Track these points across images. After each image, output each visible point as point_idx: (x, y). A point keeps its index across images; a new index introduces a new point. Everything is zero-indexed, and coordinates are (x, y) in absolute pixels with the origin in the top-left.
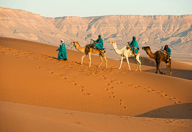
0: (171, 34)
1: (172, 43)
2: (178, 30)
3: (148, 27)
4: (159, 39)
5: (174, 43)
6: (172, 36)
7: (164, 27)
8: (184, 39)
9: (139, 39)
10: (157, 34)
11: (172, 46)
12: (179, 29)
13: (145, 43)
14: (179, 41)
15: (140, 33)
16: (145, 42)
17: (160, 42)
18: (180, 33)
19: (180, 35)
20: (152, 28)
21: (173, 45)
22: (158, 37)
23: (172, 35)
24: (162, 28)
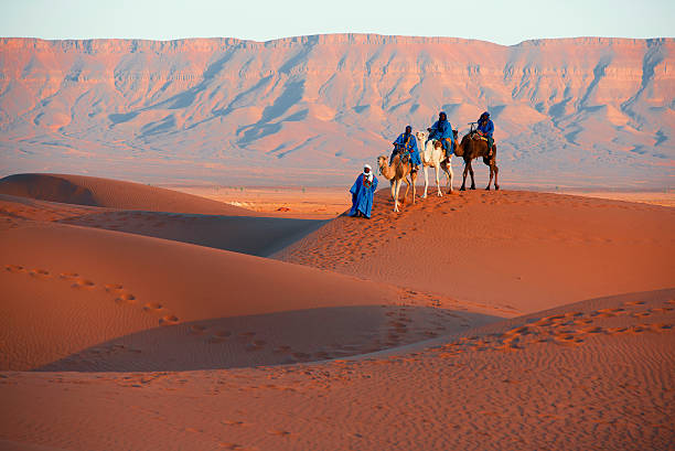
0: (143, 101)
1: (147, 129)
2: (164, 89)
3: (68, 78)
4: (104, 116)
5: (154, 129)
6: (148, 107)
7: (120, 79)
8: (183, 116)
9: (39, 116)
10: (100, 101)
11: (149, 138)
12: (167, 84)
13: (61, 129)
14: (170, 122)
15: (42, 97)
16: (59, 127)
17: (111, 127)
18: (170, 97)
19: (170, 104)
20: (81, 79)
21: (151, 137)
22: (100, 111)
23: (146, 104)
24: (113, 80)
